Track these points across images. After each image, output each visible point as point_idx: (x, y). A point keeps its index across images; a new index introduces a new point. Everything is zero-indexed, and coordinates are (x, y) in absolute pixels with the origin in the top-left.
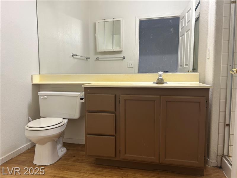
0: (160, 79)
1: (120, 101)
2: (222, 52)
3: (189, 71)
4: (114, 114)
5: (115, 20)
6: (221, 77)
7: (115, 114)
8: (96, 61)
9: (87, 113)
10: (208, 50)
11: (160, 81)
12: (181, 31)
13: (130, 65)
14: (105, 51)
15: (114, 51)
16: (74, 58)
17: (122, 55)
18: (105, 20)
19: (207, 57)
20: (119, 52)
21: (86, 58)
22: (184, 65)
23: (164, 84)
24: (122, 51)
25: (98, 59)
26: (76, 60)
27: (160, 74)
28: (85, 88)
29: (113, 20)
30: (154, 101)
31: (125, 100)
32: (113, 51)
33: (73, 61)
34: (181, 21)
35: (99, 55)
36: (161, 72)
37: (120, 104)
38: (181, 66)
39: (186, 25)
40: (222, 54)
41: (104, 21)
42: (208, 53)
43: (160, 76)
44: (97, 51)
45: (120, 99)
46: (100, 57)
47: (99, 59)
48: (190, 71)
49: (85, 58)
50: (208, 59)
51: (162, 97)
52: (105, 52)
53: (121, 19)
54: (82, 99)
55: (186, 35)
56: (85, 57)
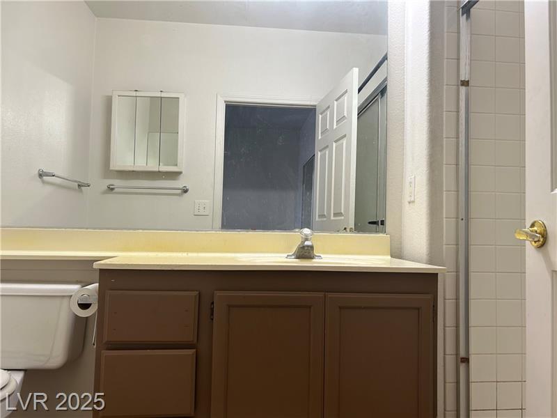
0: (308, 246)
1: (212, 310)
2: (444, 189)
3: (345, 229)
4: (195, 350)
5: (163, 95)
6: (444, 246)
7: (197, 351)
8: (105, 193)
9: (103, 351)
10: (411, 183)
11: (305, 252)
12: (320, 137)
13: (201, 208)
14: (135, 169)
15: (159, 172)
16: (44, 182)
17: (179, 183)
18: (138, 94)
19: (407, 198)
20: (175, 175)
21: (79, 185)
22: (332, 215)
23: (314, 260)
24: (181, 173)
25: (112, 189)
26: (48, 189)
27: (306, 235)
28: (102, 271)
29: (159, 95)
30: (310, 307)
31: (229, 306)
32: (157, 170)
33: (41, 191)
34: (320, 116)
35: (117, 179)
36: (308, 230)
37: (212, 319)
38: (322, 216)
39: (335, 127)
40: (445, 193)
41: (134, 94)
42: (407, 190)
43: (307, 240)
44: (111, 168)
45: (213, 303)
46: (117, 183)
47: (116, 190)
48: (348, 230)
49: (76, 184)
50: (409, 203)
51: (330, 295)
52: (133, 171)
53: (181, 97)
54: (84, 306)
55: (336, 148)
56: (76, 181)
